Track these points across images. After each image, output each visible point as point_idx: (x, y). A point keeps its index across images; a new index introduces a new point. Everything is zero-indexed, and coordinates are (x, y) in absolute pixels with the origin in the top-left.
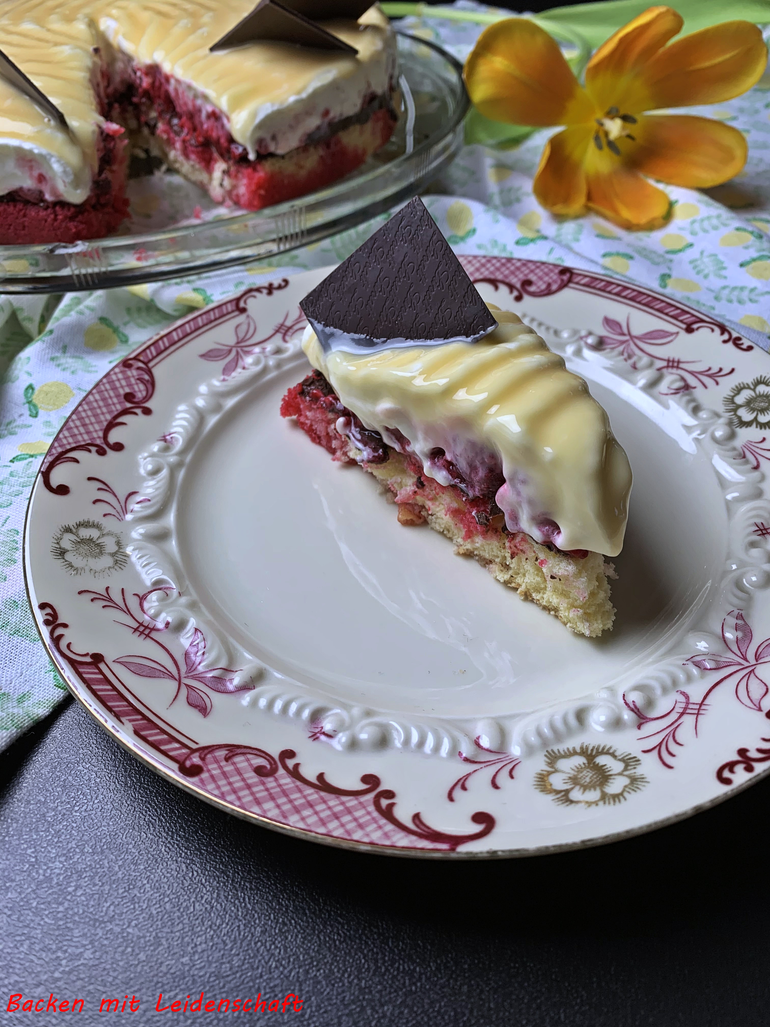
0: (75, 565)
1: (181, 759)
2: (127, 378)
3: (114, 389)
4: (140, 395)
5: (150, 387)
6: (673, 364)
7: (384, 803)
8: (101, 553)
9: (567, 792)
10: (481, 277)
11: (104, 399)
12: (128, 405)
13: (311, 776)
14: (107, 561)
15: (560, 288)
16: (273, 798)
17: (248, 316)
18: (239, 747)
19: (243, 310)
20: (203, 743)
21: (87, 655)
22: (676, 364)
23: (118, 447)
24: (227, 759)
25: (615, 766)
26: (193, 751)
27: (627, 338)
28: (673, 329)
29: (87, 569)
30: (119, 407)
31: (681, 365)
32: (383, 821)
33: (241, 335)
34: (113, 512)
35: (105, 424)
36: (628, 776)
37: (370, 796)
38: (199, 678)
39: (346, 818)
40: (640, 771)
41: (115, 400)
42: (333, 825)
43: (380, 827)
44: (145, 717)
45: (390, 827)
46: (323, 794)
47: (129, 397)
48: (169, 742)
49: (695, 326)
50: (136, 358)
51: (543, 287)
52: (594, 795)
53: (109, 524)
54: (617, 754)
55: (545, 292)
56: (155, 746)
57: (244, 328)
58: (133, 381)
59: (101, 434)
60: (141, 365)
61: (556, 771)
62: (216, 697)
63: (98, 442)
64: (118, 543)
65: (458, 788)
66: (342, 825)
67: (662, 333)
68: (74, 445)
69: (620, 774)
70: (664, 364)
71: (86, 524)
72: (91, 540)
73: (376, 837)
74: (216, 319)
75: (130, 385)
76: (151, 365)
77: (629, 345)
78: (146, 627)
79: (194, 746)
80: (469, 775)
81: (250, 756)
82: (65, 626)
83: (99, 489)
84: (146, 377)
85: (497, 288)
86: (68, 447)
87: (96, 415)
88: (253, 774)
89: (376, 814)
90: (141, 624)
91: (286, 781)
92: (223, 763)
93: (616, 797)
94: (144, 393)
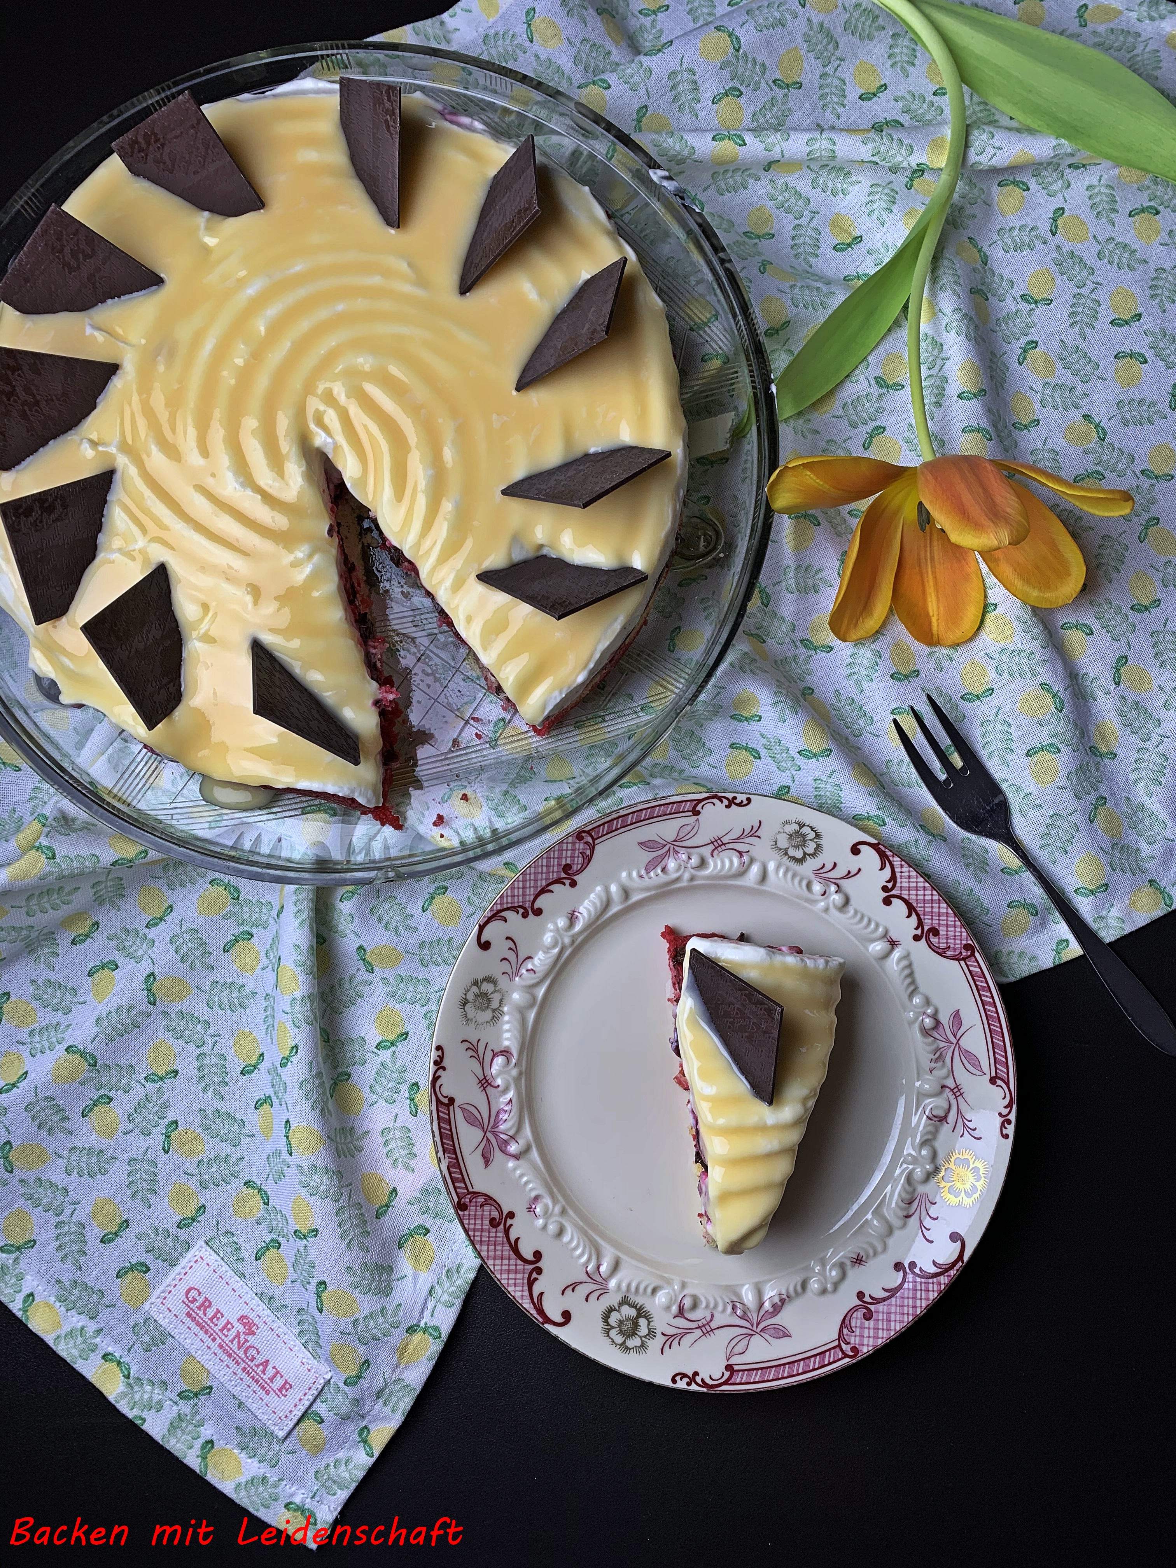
0: (469, 1016)
1: (461, 1196)
2: (573, 850)
3: (560, 858)
4: (575, 868)
5: (586, 861)
6: (957, 1092)
7: (534, 1275)
8: (487, 1008)
9: (613, 1328)
10: (906, 897)
11: (548, 866)
12: (563, 875)
13: (513, 1238)
14: (488, 1015)
15: (954, 958)
16: (488, 1245)
17: (698, 820)
18: (491, 1198)
19: (696, 813)
20: (475, 1190)
21: (446, 1097)
22: (958, 1094)
23: (538, 912)
24: (482, 1206)
25: (643, 1330)
26: (469, 1193)
27: (954, 1041)
28: (986, 1069)
29: (474, 1020)
30: (555, 876)
31: (960, 1098)
32: (526, 1288)
33: (681, 835)
34: (510, 972)
35: (539, 889)
36: (643, 1342)
37: (530, 1267)
38: (495, 1135)
39: (512, 1276)
40: (650, 1343)
41: (556, 868)
42: (505, 1276)
43: (522, 1291)
44: (457, 1158)
45: (526, 1293)
46: (512, 1253)
47: (567, 868)
48: (460, 1182)
49: (999, 1082)
50: (588, 832)
51: (943, 946)
52: (619, 1339)
53: (503, 982)
54: (651, 1324)
55: (940, 951)
56: (453, 1180)
57: (689, 828)
58: (577, 852)
59: (532, 898)
60: (590, 840)
61: (619, 1311)
62: (498, 1152)
63: (528, 905)
64: (501, 1001)
65: (572, 1287)
66: (508, 1279)
67: (977, 1063)
68: (509, 905)
69: (641, 1337)
70: (953, 1086)
71: (488, 979)
72: (486, 994)
73: (518, 1295)
74: (670, 814)
75: (572, 857)
76: (597, 842)
77: (949, 1047)
78: (487, 1081)
79: (471, 1190)
80: (582, 1283)
81: (493, 1208)
82: (444, 1069)
83: (510, 949)
84: (588, 853)
85: (909, 916)
86: (505, 906)
87: (536, 880)
88: (487, 1222)
89: (526, 1281)
90: (485, 1077)
91: (501, 1234)
92: (478, 1208)
93: (628, 1349)
94: (579, 866)
